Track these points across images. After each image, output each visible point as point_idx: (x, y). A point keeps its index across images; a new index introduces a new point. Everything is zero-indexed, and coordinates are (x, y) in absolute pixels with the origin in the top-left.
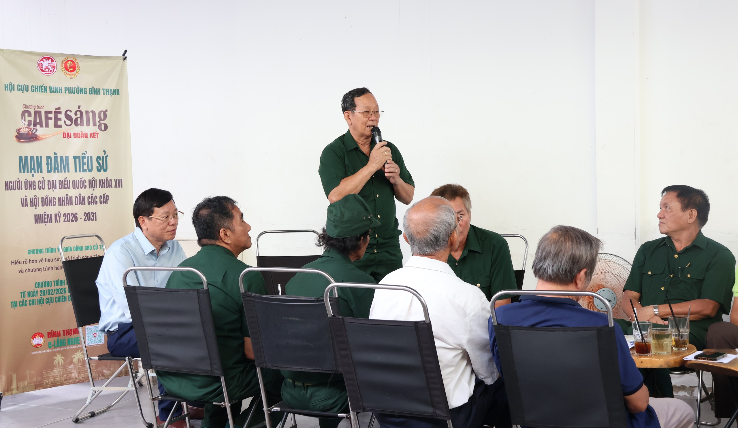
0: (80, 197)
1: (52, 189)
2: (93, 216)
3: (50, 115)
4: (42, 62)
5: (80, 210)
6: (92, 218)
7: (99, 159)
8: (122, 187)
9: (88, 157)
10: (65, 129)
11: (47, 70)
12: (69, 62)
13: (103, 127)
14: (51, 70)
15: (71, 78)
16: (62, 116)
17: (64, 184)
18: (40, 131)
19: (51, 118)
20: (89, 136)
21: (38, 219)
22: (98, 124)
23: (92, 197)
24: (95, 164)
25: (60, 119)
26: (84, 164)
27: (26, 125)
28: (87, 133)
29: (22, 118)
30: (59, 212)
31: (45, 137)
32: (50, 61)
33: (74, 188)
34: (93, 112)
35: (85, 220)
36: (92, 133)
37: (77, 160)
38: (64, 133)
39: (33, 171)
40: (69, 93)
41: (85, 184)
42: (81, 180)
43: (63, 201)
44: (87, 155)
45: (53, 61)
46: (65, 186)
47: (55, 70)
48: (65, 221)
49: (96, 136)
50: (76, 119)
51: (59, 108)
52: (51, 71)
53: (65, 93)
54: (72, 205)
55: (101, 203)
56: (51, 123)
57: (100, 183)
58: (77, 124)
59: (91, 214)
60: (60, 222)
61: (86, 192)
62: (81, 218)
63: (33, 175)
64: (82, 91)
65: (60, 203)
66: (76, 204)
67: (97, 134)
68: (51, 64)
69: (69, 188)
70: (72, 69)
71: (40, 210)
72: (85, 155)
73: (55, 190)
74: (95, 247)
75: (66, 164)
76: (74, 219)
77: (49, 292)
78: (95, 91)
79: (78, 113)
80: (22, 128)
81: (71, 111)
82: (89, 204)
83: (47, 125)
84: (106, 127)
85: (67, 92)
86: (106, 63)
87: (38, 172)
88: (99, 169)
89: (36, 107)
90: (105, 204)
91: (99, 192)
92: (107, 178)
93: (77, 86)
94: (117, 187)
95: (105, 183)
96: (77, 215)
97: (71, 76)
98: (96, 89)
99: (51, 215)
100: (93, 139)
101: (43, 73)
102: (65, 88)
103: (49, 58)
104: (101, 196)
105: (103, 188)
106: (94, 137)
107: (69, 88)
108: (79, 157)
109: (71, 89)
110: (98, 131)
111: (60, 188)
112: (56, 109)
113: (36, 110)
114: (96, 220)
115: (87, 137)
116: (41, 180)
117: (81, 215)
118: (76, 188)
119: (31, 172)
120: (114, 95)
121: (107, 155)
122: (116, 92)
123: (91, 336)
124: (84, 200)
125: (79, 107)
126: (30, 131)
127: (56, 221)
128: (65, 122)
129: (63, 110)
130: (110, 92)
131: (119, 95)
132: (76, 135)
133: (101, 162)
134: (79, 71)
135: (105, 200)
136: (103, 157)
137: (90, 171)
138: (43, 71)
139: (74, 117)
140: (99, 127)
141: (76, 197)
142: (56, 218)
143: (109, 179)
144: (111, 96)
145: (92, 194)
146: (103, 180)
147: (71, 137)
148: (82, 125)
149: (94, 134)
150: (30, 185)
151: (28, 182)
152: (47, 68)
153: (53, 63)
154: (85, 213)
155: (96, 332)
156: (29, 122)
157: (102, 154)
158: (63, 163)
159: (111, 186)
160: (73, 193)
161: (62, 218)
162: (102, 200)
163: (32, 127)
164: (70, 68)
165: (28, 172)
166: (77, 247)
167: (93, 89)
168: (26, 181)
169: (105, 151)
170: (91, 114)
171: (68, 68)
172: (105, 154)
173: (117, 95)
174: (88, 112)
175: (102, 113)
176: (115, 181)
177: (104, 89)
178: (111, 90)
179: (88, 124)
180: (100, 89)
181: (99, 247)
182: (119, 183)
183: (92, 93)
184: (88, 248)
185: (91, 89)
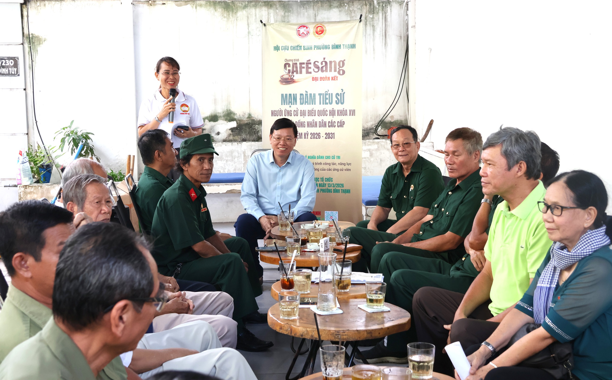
0: (323, 122)
1: (303, 116)
2: (332, 135)
3: (303, 66)
4: (299, 29)
5: (322, 131)
6: (331, 137)
7: (337, 96)
8: (355, 115)
9: (329, 94)
10: (314, 75)
11: (303, 34)
12: (319, 28)
13: (341, 72)
15: (319, 39)
16: (312, 66)
17: (311, 113)
18: (296, 77)
19: (304, 67)
20: (331, 79)
22: (338, 70)
23: (332, 122)
24: (335, 99)
25: (310, 68)
26: (326, 99)
27: (287, 73)
28: (329, 77)
29: (284, 68)
30: (307, 132)
31: (299, 80)
32: (305, 28)
33: (319, 116)
34: (335, 62)
35: (326, 138)
36: (333, 77)
37: (322, 96)
38: (313, 78)
39: (290, 104)
40: (317, 49)
41: (327, 113)
42: (324, 110)
43: (310, 125)
44: (329, 93)
45: (308, 28)
46: (312, 114)
47: (308, 34)
48: (311, 138)
49: (336, 79)
50: (322, 67)
51: (309, 60)
52: (305, 35)
53: (314, 49)
54: (317, 127)
55: (338, 127)
56: (304, 71)
57: (338, 113)
58: (322, 71)
60: (308, 138)
61: (327, 119)
62: (323, 137)
63: (290, 107)
64: (326, 47)
65: (308, 126)
66: (320, 127)
69: (315, 116)
72: (327, 92)
73: (305, 117)
75: (313, 99)
76: (317, 137)
78: (337, 47)
79: (324, 63)
80: (284, 75)
81: (318, 62)
82: (329, 127)
83: (301, 73)
84: (344, 72)
85: (316, 49)
86: (346, 26)
87: (294, 104)
88: (338, 102)
89: (294, 60)
90: (342, 127)
91: (337, 119)
92: (344, 109)
93: (323, 44)
94: (351, 115)
95: (342, 113)
96: (320, 134)
97: (319, 38)
98: (338, 45)
99: (302, 133)
100: (334, 81)
101: (300, 36)
102: (314, 46)
103: (304, 26)
104: (338, 122)
105: (340, 116)
106: (335, 80)
107: (317, 45)
108: (323, 94)
109: (318, 47)
110: (338, 75)
111: (308, 116)
112: (307, 61)
113: (294, 62)
114: (334, 138)
115: (329, 80)
116: (296, 109)
117: (323, 134)
118: (320, 115)
119: (289, 104)
120: (351, 48)
121: (344, 93)
122: (353, 46)
123: (328, 218)
124: (325, 124)
125: (324, 59)
126: (289, 76)
127: (305, 138)
128: (314, 69)
129: (312, 62)
131: (355, 48)
132: (322, 79)
133: (339, 97)
134: (325, 33)
135: (341, 124)
136: (341, 94)
137: (331, 103)
138: (300, 35)
139: (320, 66)
140: (339, 73)
141: (320, 122)
142: (305, 135)
143: (345, 109)
144: (349, 49)
145: (332, 120)
146: (340, 110)
147: (318, 80)
148: (326, 70)
150: (288, 113)
151: (287, 111)
152: (303, 33)
153: (307, 29)
154: (326, 133)
155: (332, 216)
156: (289, 70)
157: (340, 92)
158: (312, 99)
159: (346, 115)
160: (318, 119)
161: (310, 136)
162: (339, 124)
163: (291, 74)
164: (319, 32)
165: (287, 104)
166: (320, 156)
167: (335, 45)
168: (286, 110)
169: (342, 90)
170: (333, 64)
171: (318, 32)
173: (354, 48)
174: (331, 62)
175: (341, 62)
176: (350, 111)
177: (343, 45)
178: (349, 45)
179: (331, 71)
180: (340, 45)
181: (336, 157)
182: (353, 113)
183: (334, 48)
184: (328, 157)
185: (333, 45)
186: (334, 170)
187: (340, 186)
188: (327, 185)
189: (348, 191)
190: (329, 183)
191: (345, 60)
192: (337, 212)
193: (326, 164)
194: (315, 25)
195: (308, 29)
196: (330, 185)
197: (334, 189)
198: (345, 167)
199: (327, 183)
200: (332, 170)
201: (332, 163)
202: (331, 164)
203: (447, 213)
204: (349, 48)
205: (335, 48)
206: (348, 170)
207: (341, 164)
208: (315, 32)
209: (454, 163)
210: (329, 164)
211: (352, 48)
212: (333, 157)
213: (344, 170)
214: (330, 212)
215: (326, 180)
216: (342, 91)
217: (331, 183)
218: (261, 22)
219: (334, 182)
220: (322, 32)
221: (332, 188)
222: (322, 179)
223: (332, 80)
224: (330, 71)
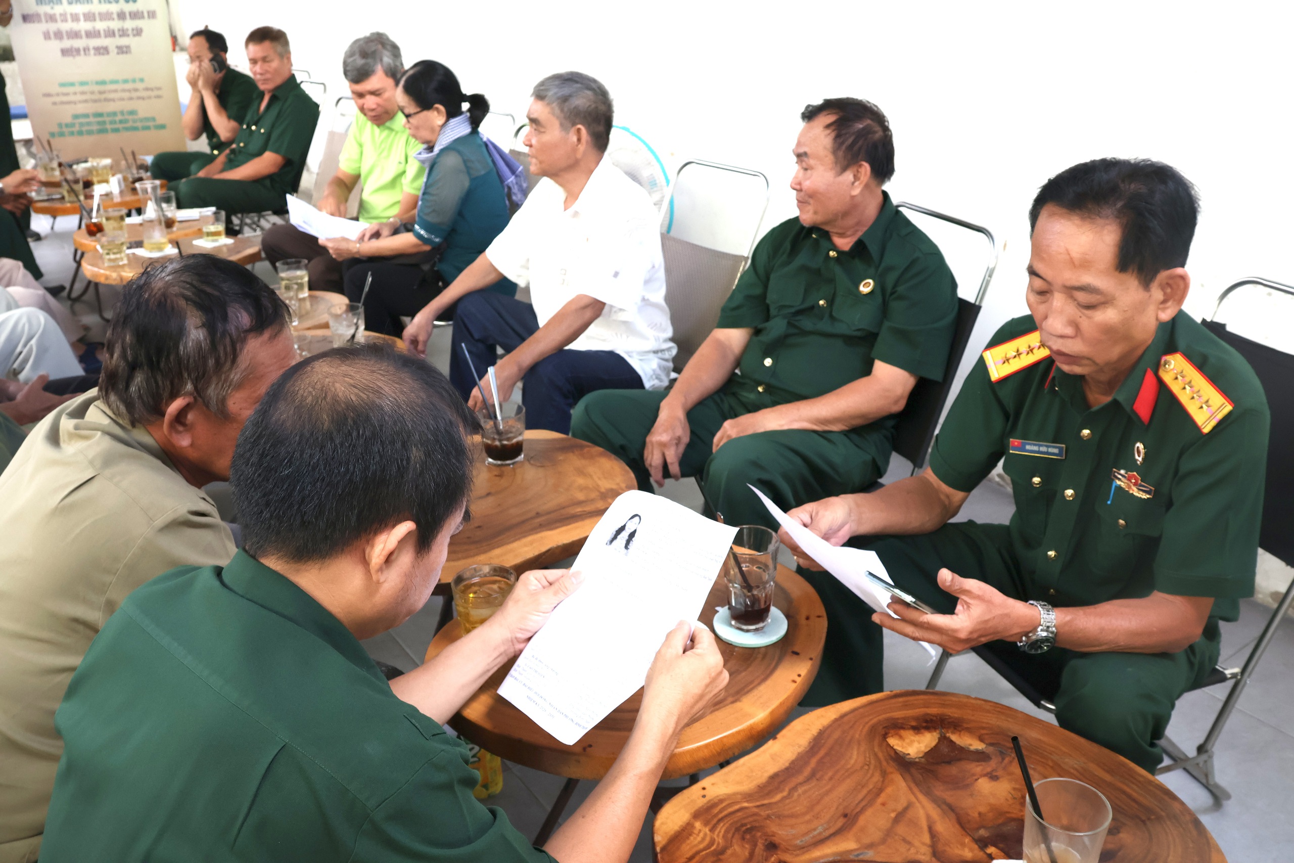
0: (109, 30)
1: (76, 22)
2: (126, 49)
5: (111, 43)
6: (125, 52)
8: (156, 19)
17: (89, 17)
21: (65, 52)
23: (123, 29)
30: (88, 45)
33: (101, 21)
35: (118, 54)
41: (113, 16)
42: (108, 13)
43: (90, 34)
46: (90, 19)
48: (95, 55)
54: (101, 38)
55: (134, 36)
57: (130, 15)
59: (124, 47)
60: (90, 55)
61: (115, 25)
62: (113, 52)
63: (54, 9)
65: (87, 37)
66: (106, 38)
69: (95, 21)
71: (67, 43)
73: (80, 23)
76: (105, 53)
77: (88, 124)
82: (120, 37)
87: (59, 5)
90: (139, 36)
91: (129, 24)
92: (138, 9)
94: (150, 19)
95: (136, 15)
96: (108, 48)
99: (79, 48)
104: (133, 29)
105: (134, 20)
111: (85, 21)
114: (130, 53)
116: (63, 12)
117: (112, 48)
119: (51, 5)
124: (114, 33)
127: (85, 54)
135: (138, 32)
141: (104, 30)
142: (85, 51)
143: (140, 11)
145: (123, 27)
146: (133, 11)
150: (51, 18)
151: (49, 16)
154: (117, 46)
159: (143, 18)
160: (101, 25)
161: (92, 52)
162: (134, 32)
165: (47, 6)
166: (113, 81)
168: (46, 14)
176: (148, 12)
181: (137, 80)
182: (152, 15)
184: (126, 81)
186: (139, 98)
187: (151, 120)
188: (131, 121)
189: (162, 127)
190: (133, 117)
193: (124, 90)
196: (135, 120)
197: (142, 126)
198: (153, 94)
199: (130, 117)
200: (135, 99)
201: (133, 89)
206: (159, 97)
207: (147, 89)
210: (129, 91)
212: (134, 81)
213: (153, 97)
217: (136, 117)
219: (141, 115)
221: (139, 124)
222: (122, 113)
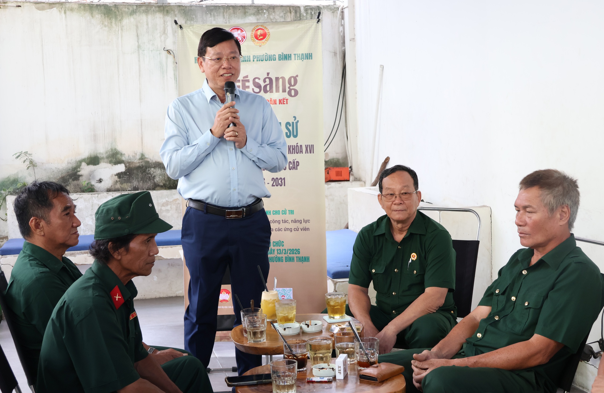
2: (281, 182)
5: (268, 175)
6: (280, 184)
7: (288, 125)
8: (313, 153)
12: (259, 31)
13: (293, 93)
14: (240, 40)
15: (260, 46)
16: (251, 84)
20: (278, 102)
22: (287, 90)
25: (248, 87)
28: (276, 100)
32: (239, 32)
34: (283, 78)
35: (273, 185)
36: (281, 100)
40: (257, 61)
45: (243, 31)
47: (244, 40)
49: (285, 102)
50: (265, 86)
51: (247, 77)
53: (254, 61)
55: (290, 169)
58: (266, 91)
59: (280, 180)
62: (268, 183)
64: (271, 58)
67: (287, 100)
68: (241, 35)
70: (262, 37)
74: (283, 212)
78: (286, 57)
79: (267, 80)
81: (259, 79)
84: (296, 93)
85: (255, 60)
86: (298, 27)
88: (288, 134)
90: (295, 169)
92: (297, 144)
93: (266, 53)
94: (308, 153)
95: (295, 149)
97: (260, 44)
98: (287, 54)
100: (283, 105)
102: (253, 56)
103: (238, 29)
105: (293, 153)
106: (284, 104)
107: (257, 56)
109: (259, 57)
110: (288, 97)
112: (244, 78)
114: (284, 185)
115: (276, 104)
117: (268, 180)
120: (306, 59)
121: (298, 121)
122: (309, 56)
125: (268, 74)
128: (253, 89)
129: (251, 79)
130: (302, 57)
131: (312, 59)
133: (291, 128)
134: (269, 38)
135: (295, 165)
136: (293, 123)
139: (263, 84)
140: (290, 94)
143: (299, 145)
144: (303, 61)
146: (292, 146)
148: (271, 91)
149: (283, 100)
154: (273, 179)
155: (285, 295)
157: (291, 120)
159: (302, 152)
162: (291, 165)
164: (260, 36)
167: (283, 55)
169: (295, 117)
170: (281, 81)
171: (258, 37)
172: (295, 120)
173: (310, 59)
174: (277, 79)
175: (292, 79)
176: (307, 146)
177: (295, 55)
178: (302, 54)
179: (277, 90)
180: (291, 55)
181: (288, 212)
182: (310, 149)
183: (281, 59)
184: (276, 213)
185: (281, 55)
186: (286, 230)
187: (295, 252)
188: (276, 252)
189: (306, 259)
190: (279, 248)
191: (297, 76)
192: (292, 289)
194: (253, 27)
195: (244, 33)
196: (280, 251)
197: (285, 257)
198: (301, 226)
199: (276, 248)
200: (283, 230)
201: (282, 220)
202: (281, 222)
203: (526, 304)
204: (303, 59)
205: (283, 59)
206: (305, 229)
207: (295, 221)
208: (253, 36)
209: (526, 225)
210: (279, 222)
211: (308, 59)
212: (284, 212)
213: (300, 229)
214: (281, 289)
215: (274, 244)
216: (294, 119)
217: (281, 248)
218: (176, 22)
219: (287, 246)
220: (264, 36)
221: (284, 256)
223: (280, 104)
224: (276, 92)
